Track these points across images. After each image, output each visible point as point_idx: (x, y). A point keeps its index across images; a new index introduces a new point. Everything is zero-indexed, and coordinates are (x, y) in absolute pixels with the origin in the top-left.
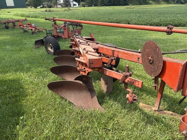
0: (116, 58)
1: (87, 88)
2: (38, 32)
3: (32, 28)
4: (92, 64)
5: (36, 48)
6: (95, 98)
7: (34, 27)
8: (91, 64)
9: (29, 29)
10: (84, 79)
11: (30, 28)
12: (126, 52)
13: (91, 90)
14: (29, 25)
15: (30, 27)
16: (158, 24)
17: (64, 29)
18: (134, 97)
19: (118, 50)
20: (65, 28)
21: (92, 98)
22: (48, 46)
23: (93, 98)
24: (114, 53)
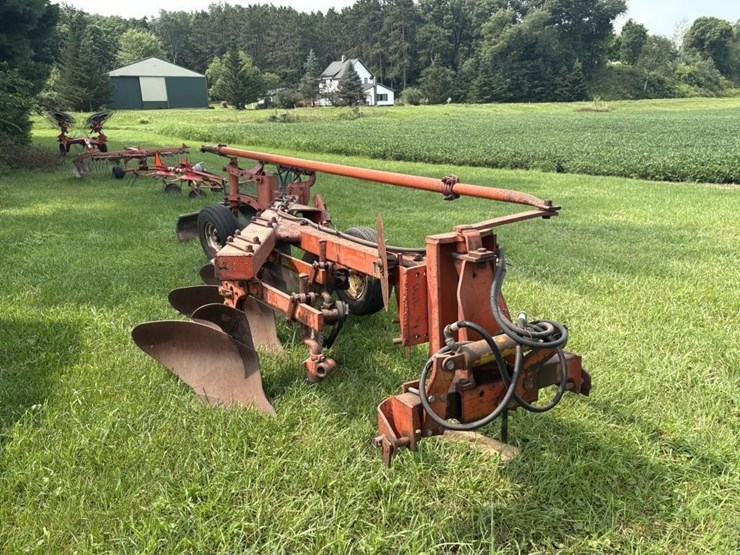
0: (329, 263)
1: (235, 347)
2: (212, 189)
3: (190, 178)
4: (225, 268)
5: (181, 241)
6: (256, 379)
7: (198, 175)
8: (221, 268)
9: (182, 181)
10: (225, 318)
11: (184, 177)
12: (353, 245)
13: (247, 354)
14: (183, 166)
15: (187, 173)
16: (674, 173)
17: (258, 180)
18: (320, 362)
19: (342, 242)
20: (260, 177)
21: (247, 376)
22: (209, 235)
23: (251, 377)
24: (324, 250)
